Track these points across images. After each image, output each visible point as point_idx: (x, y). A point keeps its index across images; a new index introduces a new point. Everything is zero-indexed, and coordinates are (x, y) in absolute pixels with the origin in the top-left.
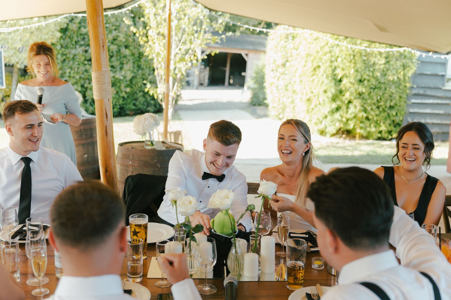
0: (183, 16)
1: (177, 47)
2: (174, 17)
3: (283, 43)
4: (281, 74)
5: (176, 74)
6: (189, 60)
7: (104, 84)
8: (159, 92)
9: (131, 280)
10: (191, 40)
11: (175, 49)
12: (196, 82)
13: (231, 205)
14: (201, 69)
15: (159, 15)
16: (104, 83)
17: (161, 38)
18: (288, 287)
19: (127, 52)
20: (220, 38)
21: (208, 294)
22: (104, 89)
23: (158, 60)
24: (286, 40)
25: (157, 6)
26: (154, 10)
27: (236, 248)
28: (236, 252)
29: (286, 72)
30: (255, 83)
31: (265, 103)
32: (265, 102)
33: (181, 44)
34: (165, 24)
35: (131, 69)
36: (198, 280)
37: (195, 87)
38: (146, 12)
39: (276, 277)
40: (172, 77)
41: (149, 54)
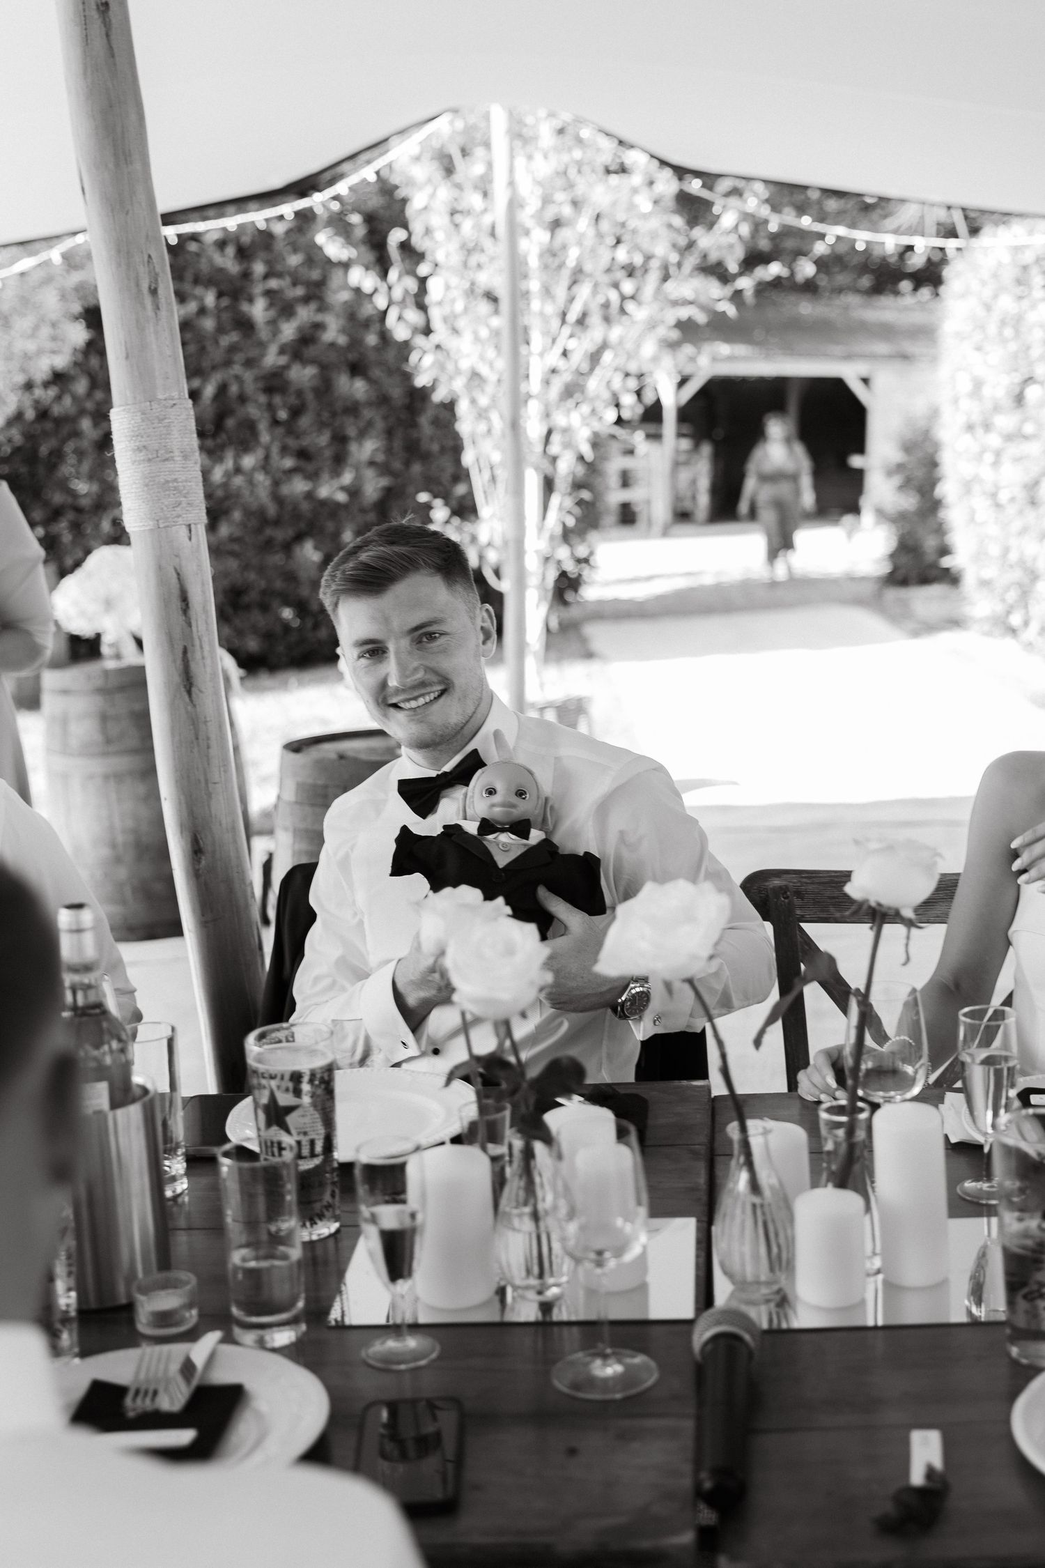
0: (567, 211)
1: (554, 341)
2: (532, 216)
3: (1006, 303)
4: (1009, 438)
5: (554, 459)
6: (606, 395)
7: (167, 460)
8: (483, 538)
9: (249, 1337)
10: (606, 305)
11: (541, 355)
12: (660, 509)
13: (711, 957)
14: (677, 451)
15: (468, 213)
16: (167, 456)
17: (484, 307)
18: (1014, 1351)
19: (359, 388)
20: (728, 291)
21: (618, 1396)
22: (167, 482)
23: (473, 401)
24: (1019, 290)
25: (458, 177)
26: (444, 193)
27: (749, 1164)
28: (755, 1186)
29: (1029, 428)
30: (902, 488)
31: (947, 570)
32: (946, 562)
33: (566, 331)
34: (498, 250)
35: (380, 458)
36: (575, 1330)
37: (657, 528)
38: (417, 202)
39: (967, 1302)
40: (536, 469)
41: (435, 381)
